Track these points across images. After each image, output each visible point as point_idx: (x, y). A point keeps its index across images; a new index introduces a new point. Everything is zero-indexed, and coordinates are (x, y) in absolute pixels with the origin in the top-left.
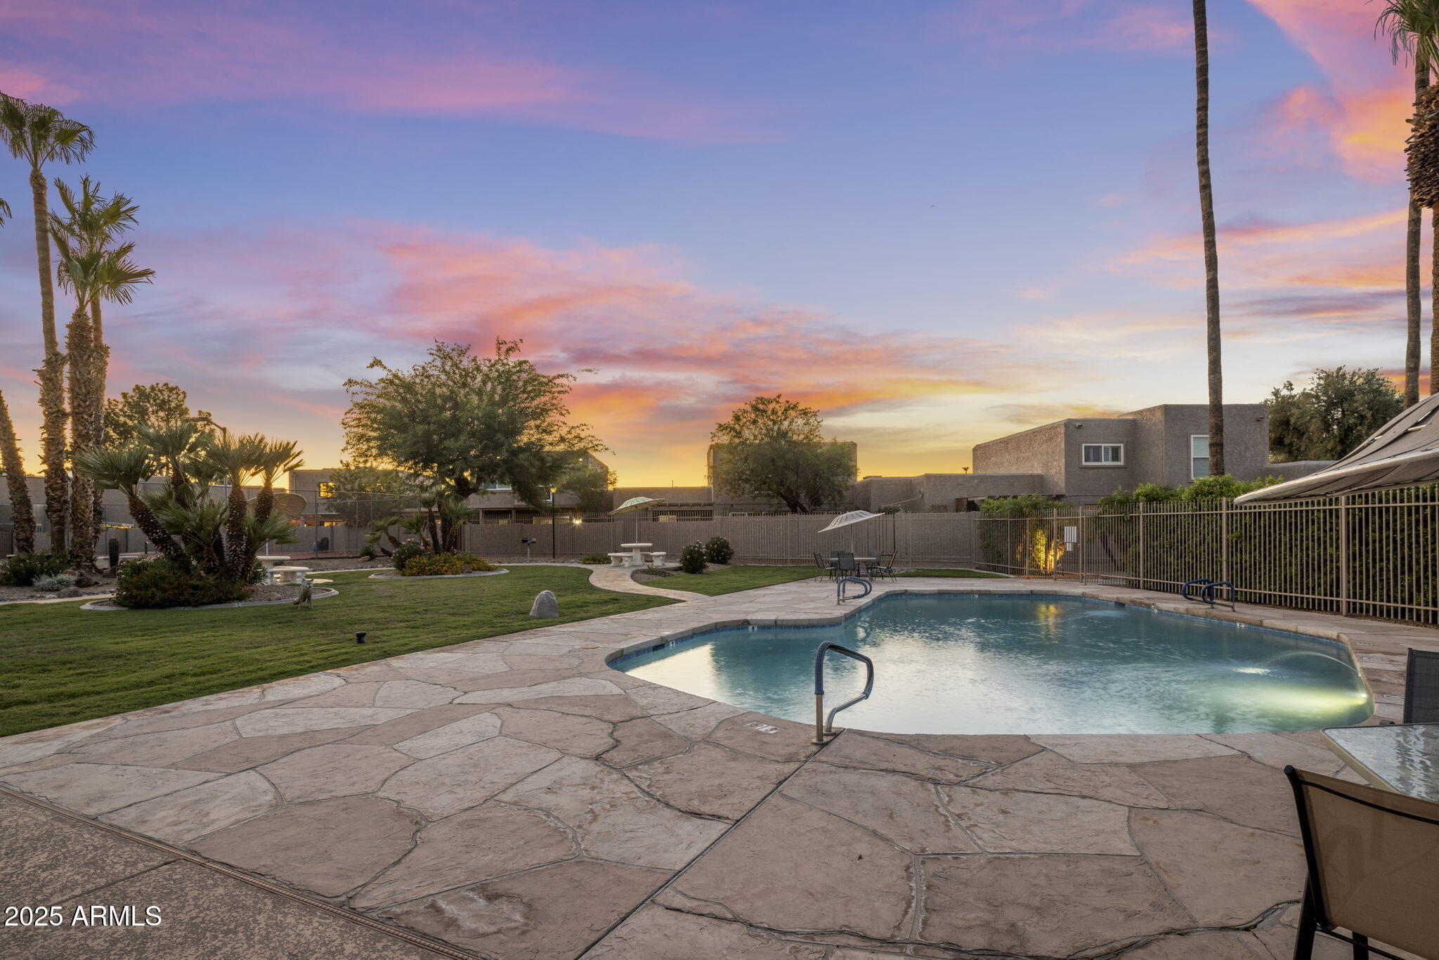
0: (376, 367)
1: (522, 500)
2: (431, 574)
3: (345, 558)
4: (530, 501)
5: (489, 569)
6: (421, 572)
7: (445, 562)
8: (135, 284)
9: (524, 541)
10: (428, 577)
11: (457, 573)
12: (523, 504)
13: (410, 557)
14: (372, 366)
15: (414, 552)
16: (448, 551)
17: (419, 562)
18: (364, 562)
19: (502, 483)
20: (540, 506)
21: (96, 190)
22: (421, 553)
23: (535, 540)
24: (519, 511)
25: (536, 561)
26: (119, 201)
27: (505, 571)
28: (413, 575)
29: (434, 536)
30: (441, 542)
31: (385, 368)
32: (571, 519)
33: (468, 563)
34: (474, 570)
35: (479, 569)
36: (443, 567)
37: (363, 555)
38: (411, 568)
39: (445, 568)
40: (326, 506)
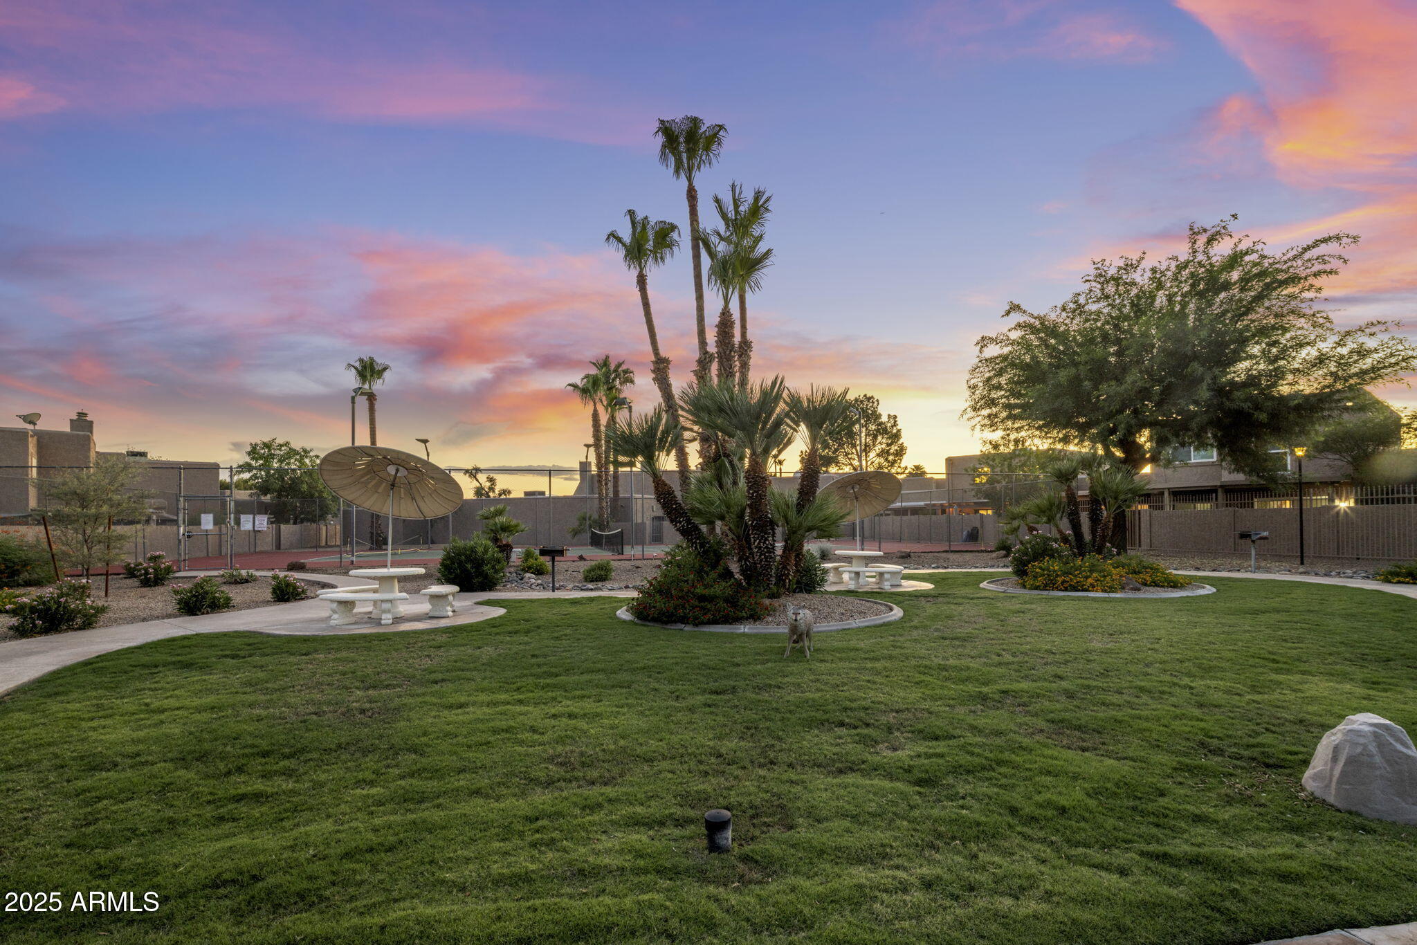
0: (1013, 314)
1: (1239, 469)
2: (1066, 589)
3: (982, 551)
4: (1252, 471)
5: (1174, 584)
6: (1050, 585)
7: (1091, 571)
8: (763, 270)
9: (1244, 536)
10: (1061, 594)
11: (1112, 589)
12: (1240, 478)
13: (1035, 559)
14: (1008, 313)
15: (1042, 551)
16: (1099, 552)
17: (1048, 569)
18: (997, 558)
19: (1202, 445)
20: (1273, 480)
21: (741, 192)
22: (1052, 554)
23: (1265, 534)
24: (1231, 491)
25: (1268, 570)
26: (758, 195)
27: (1208, 590)
28: (1037, 588)
29: (1076, 526)
30: (1087, 537)
31: (1024, 312)
32: (1332, 500)
33: (1135, 572)
34: (1145, 584)
35: (1155, 584)
36: (1087, 577)
37: (999, 549)
38: (1035, 577)
39: (1090, 580)
40: (973, 493)
